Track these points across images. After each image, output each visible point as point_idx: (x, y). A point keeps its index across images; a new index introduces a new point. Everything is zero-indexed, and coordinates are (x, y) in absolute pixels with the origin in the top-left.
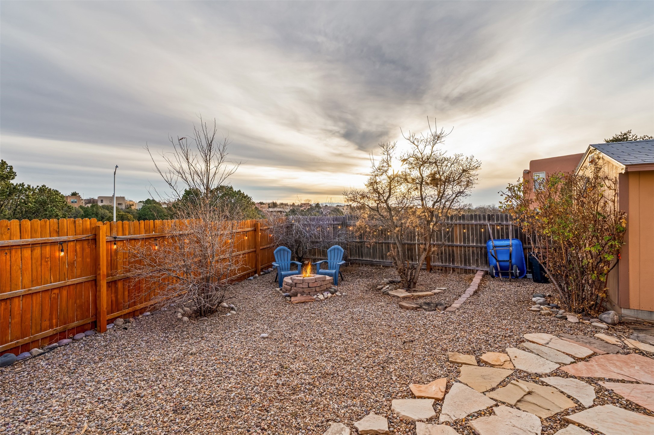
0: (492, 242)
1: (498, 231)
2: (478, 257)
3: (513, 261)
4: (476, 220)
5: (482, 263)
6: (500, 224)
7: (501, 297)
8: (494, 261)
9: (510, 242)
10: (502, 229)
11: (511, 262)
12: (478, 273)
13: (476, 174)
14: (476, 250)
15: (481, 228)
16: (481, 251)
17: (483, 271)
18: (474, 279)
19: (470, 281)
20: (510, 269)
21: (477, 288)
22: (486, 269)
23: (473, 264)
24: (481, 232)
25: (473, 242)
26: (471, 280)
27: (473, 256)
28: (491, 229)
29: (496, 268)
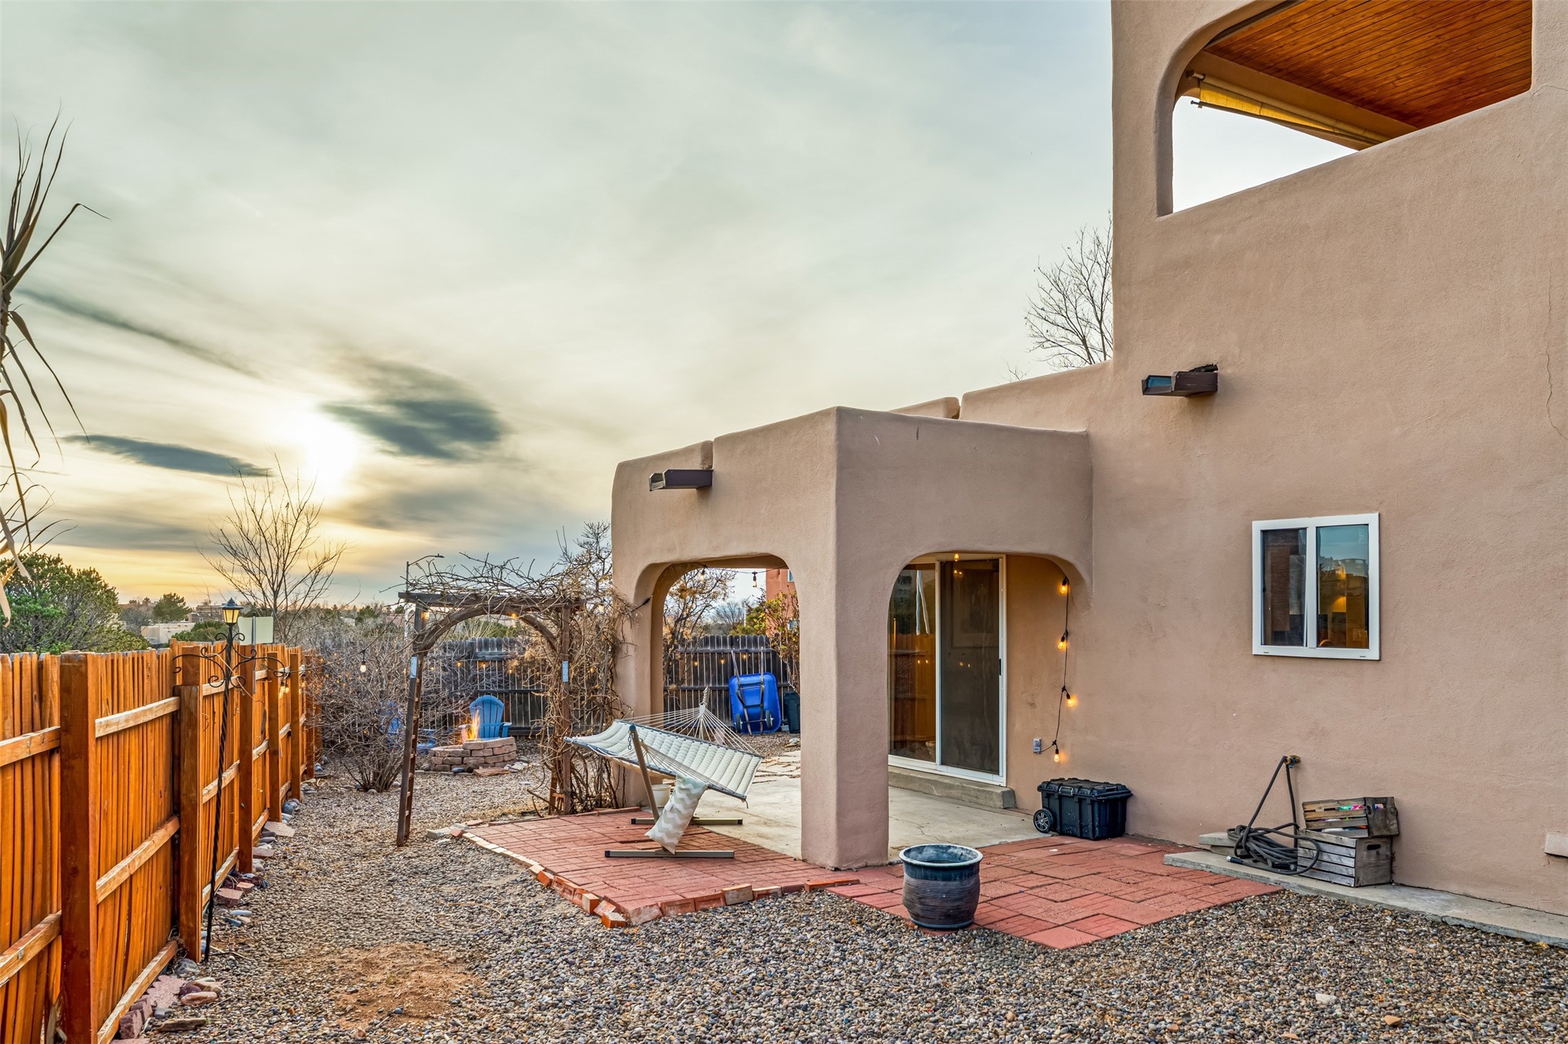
0: (738, 679)
1: (744, 661)
3: (766, 705)
4: (713, 645)
6: (747, 651)
8: (741, 707)
9: (761, 678)
10: (750, 658)
11: (762, 707)
14: (713, 695)
15: (720, 658)
20: (762, 716)
22: (728, 721)
24: (719, 664)
25: (708, 682)
28: (734, 660)
29: (743, 717)
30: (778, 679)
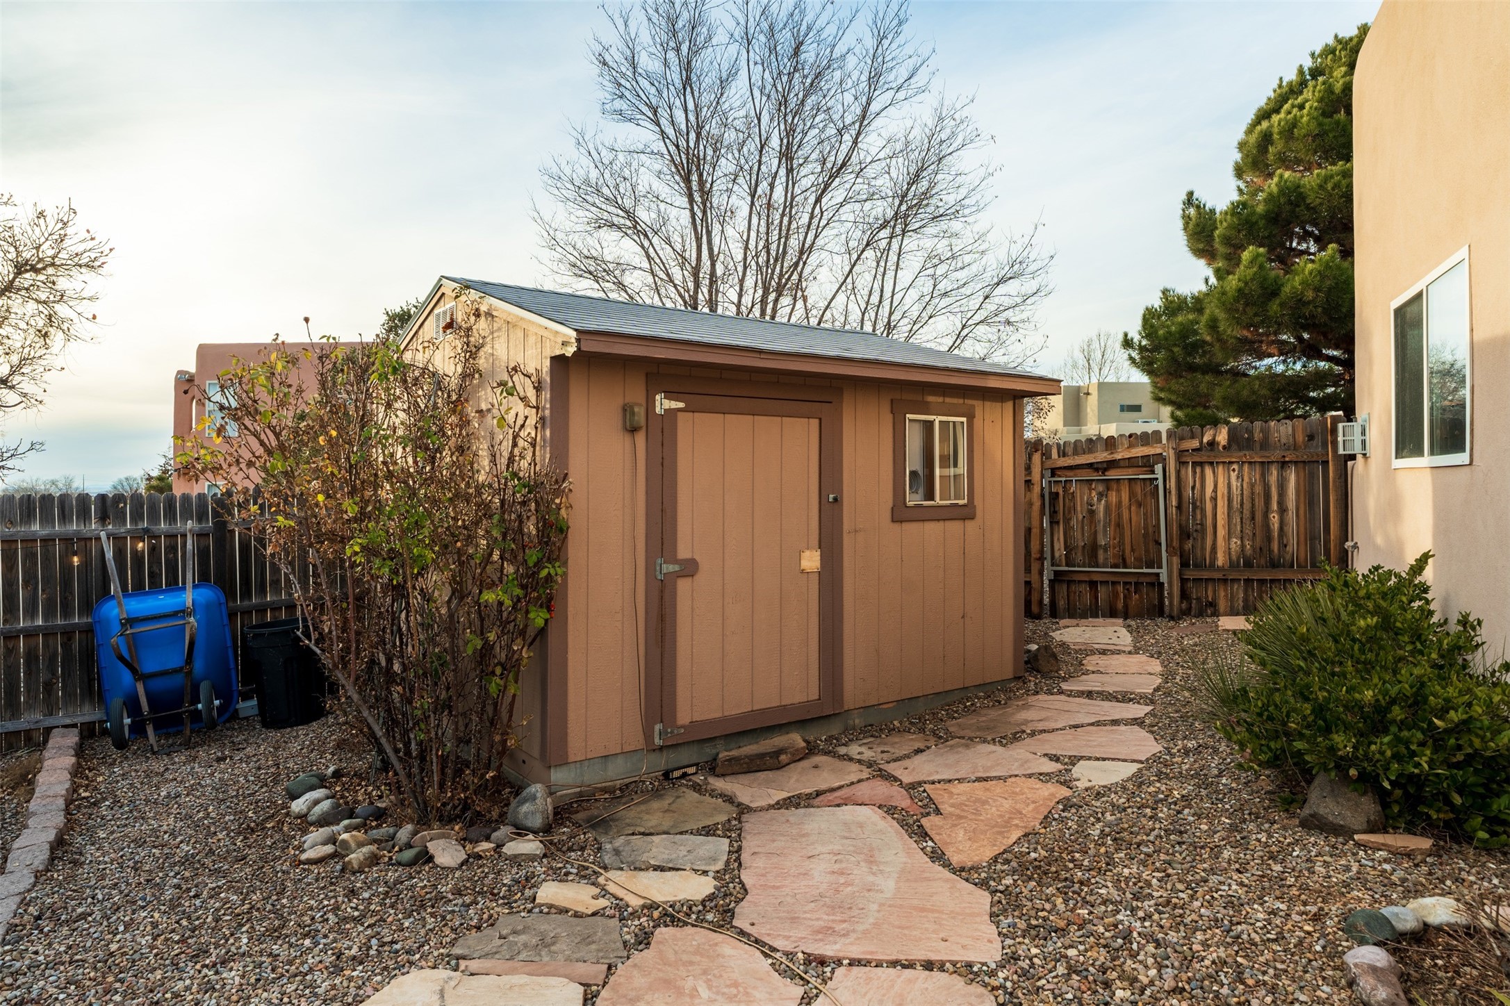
0: (120, 604)
1: (137, 557)
2: (54, 673)
3: (199, 665)
4: (47, 519)
5: (69, 696)
6: (146, 531)
7: (173, 834)
8: (127, 676)
9: (188, 597)
10: (154, 550)
11: (190, 673)
12: (56, 740)
13: (86, 294)
14: (46, 645)
15: (68, 552)
16: (66, 646)
17: (74, 726)
18: (41, 778)
19: (21, 790)
20: (187, 698)
21: (60, 820)
22: (89, 714)
23: (30, 706)
24: (67, 568)
25: (31, 612)
26: (25, 782)
27: (28, 673)
28: (109, 555)
29: (132, 705)
30: (230, 593)
